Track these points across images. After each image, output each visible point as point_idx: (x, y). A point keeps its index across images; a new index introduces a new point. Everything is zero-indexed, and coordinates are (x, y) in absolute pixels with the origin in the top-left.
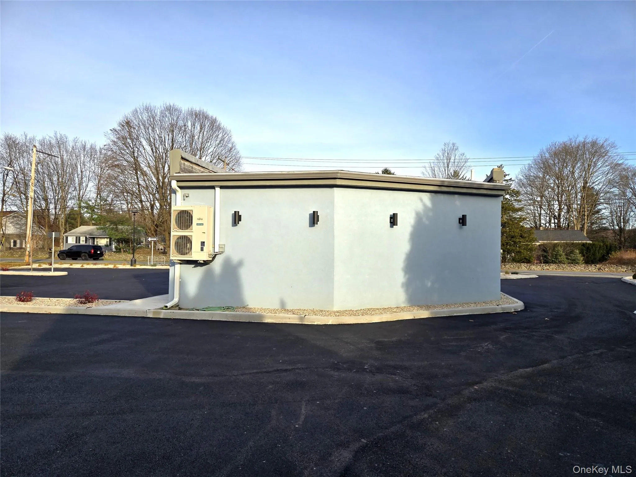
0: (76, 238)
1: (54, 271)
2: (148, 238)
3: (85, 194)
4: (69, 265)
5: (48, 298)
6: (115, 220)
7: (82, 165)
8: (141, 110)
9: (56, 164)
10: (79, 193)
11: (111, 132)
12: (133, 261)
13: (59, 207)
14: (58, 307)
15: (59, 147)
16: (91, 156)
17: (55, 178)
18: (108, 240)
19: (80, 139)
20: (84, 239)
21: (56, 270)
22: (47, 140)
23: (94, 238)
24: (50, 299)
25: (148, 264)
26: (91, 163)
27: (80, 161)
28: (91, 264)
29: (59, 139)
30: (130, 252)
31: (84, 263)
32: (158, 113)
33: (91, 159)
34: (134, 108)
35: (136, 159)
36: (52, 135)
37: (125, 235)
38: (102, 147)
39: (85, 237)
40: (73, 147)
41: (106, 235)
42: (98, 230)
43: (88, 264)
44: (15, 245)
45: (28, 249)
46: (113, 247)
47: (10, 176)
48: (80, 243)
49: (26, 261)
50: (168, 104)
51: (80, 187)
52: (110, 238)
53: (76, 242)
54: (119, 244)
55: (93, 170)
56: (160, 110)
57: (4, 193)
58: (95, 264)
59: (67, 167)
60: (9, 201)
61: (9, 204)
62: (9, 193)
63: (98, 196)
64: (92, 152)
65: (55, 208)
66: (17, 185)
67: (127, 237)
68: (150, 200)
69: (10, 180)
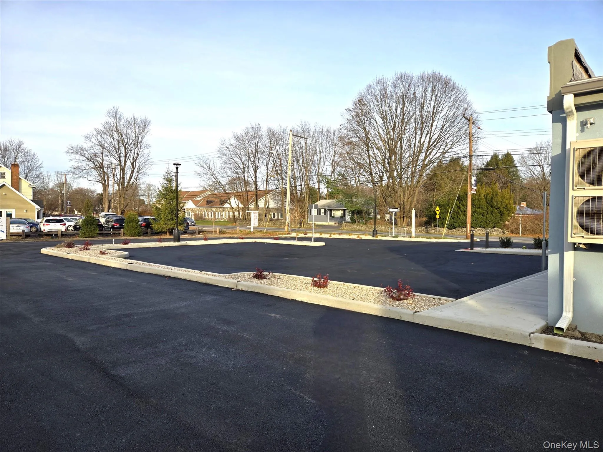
0: (318, 210)
1: (314, 241)
2: (389, 209)
3: (323, 172)
4: (319, 234)
5: (342, 283)
6: (350, 193)
7: (320, 147)
8: (375, 84)
9: (302, 148)
10: (319, 172)
11: (346, 112)
12: (375, 232)
13: (303, 183)
15: (304, 133)
16: (327, 138)
17: (301, 160)
18: (343, 212)
19: (319, 125)
20: (323, 211)
21: (317, 240)
23: (331, 210)
24: (344, 284)
25: (389, 235)
26: (327, 144)
27: (319, 144)
28: (337, 234)
29: (304, 127)
30: (363, 223)
31: (332, 233)
32: (391, 84)
33: (327, 141)
34: (368, 84)
35: (367, 133)
36: (299, 124)
37: (359, 207)
38: (335, 128)
39: (324, 209)
40: (314, 132)
41: (341, 207)
42: (336, 202)
43: (334, 234)
44: (274, 217)
45: (288, 220)
46: (348, 218)
47: (271, 162)
48: (320, 214)
49: (287, 231)
50: (399, 74)
51: (319, 166)
52: (344, 210)
53: (318, 214)
54: (353, 215)
55: (329, 151)
56: (392, 81)
57: (267, 175)
58: (340, 234)
59: (309, 149)
60: (271, 181)
61: (271, 184)
62: (271, 175)
63: (332, 173)
64: (327, 135)
65: (301, 185)
66: (275, 169)
67: (361, 209)
68: (379, 172)
69: (271, 164)
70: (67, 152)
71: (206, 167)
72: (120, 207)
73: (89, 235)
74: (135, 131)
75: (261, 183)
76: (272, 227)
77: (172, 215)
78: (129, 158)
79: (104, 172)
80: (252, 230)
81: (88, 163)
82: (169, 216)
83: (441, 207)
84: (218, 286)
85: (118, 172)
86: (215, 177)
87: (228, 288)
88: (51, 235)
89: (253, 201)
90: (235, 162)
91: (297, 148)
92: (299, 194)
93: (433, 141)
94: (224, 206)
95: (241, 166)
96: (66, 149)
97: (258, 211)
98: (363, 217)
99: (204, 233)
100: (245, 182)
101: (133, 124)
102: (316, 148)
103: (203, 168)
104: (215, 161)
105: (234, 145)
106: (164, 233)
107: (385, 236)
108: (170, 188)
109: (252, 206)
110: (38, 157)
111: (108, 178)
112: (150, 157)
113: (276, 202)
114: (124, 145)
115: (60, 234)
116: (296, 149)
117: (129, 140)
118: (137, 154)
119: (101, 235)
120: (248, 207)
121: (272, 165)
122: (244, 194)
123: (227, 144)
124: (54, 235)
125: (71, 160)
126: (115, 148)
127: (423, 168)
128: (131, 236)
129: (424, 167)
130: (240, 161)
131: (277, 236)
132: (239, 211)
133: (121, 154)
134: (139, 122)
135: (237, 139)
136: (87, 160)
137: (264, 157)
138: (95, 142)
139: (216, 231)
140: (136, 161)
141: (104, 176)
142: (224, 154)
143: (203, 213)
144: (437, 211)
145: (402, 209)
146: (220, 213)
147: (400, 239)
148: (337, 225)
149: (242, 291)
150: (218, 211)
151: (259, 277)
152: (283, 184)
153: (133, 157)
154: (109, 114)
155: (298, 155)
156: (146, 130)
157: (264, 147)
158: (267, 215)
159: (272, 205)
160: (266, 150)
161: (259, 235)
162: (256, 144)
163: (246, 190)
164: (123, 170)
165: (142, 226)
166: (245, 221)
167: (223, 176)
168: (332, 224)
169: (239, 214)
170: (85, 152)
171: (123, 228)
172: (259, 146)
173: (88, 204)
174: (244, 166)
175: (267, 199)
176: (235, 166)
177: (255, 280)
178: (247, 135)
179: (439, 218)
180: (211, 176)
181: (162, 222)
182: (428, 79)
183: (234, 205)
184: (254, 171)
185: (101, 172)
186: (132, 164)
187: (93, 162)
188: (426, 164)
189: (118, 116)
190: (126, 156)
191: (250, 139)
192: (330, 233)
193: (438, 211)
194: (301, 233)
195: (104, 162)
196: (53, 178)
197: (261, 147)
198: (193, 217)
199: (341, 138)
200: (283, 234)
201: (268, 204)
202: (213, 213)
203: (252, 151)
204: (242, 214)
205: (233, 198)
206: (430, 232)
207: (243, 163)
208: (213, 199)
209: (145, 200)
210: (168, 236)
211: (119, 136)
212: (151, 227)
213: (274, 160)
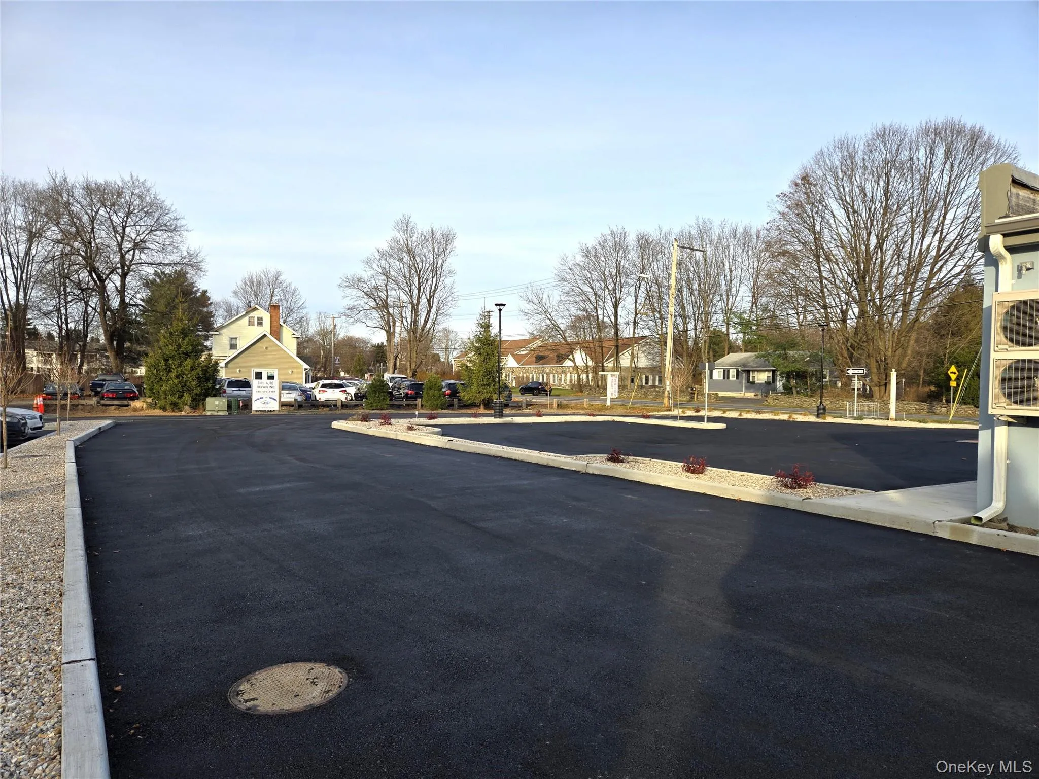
0: (724, 371)
1: (707, 422)
2: (848, 370)
3: (736, 304)
4: (722, 412)
5: (727, 470)
6: (784, 341)
7: (731, 261)
8: (831, 150)
9: (697, 263)
10: (727, 305)
11: (778, 199)
12: (821, 410)
13: (700, 324)
14: (750, 490)
15: (702, 239)
16: (744, 245)
17: (696, 286)
18: (770, 374)
19: (730, 222)
20: (735, 373)
21: (711, 420)
22: (687, 231)
23: (748, 371)
24: (729, 472)
25: (848, 416)
26: (744, 255)
27: (729, 255)
28: (753, 411)
29: (701, 227)
30: (807, 394)
31: (744, 411)
32: (862, 147)
33: (743, 250)
35: (817, 237)
36: (693, 222)
37: (798, 366)
38: (760, 227)
39: (735, 370)
40: (720, 236)
41: (769, 366)
42: (756, 358)
43: (748, 412)
44: (647, 383)
45: (668, 388)
46: (779, 385)
47: (642, 289)
48: (728, 378)
49: (666, 405)
50: (880, 126)
51: (728, 295)
52: (774, 372)
53: (724, 378)
54: (788, 381)
55: (747, 266)
56: (865, 141)
57: (636, 313)
58: (758, 412)
59: (711, 266)
60: (642, 322)
61: (641, 326)
62: (642, 311)
63: (752, 305)
64: (745, 239)
65: (696, 329)
66: (650, 301)
67: (803, 370)
68: (841, 303)
69: (642, 294)
70: (340, 286)
71: (536, 301)
72: (410, 366)
73: (377, 406)
74: (434, 251)
75: (625, 326)
76: (643, 399)
77: (489, 379)
78: (423, 291)
79: (388, 313)
80: (608, 403)
81: (366, 301)
82: (485, 380)
83: (961, 366)
84: (562, 468)
85: (408, 313)
86: (550, 317)
87: (575, 471)
88: (328, 406)
89: (611, 356)
90: (584, 293)
91: (689, 264)
92: (691, 343)
93: (947, 245)
94: (563, 365)
95: (593, 298)
96: (340, 281)
97: (618, 373)
98: (807, 384)
99: (533, 407)
100: (598, 324)
101: (430, 240)
102: (722, 262)
103: (532, 304)
104: (550, 292)
105: (582, 264)
106: (477, 406)
107: (841, 417)
108: (486, 339)
109: (609, 365)
110: (301, 293)
111: (394, 321)
112: (455, 290)
113: (651, 357)
114: (417, 273)
115: (340, 404)
116: (687, 266)
117: (424, 265)
118: (436, 285)
119: (392, 406)
120: (603, 366)
121: (644, 295)
122: (596, 344)
123: (570, 264)
124: (334, 405)
125: (345, 297)
126: (405, 277)
127: (925, 295)
128: (432, 410)
129: (928, 293)
130: (591, 290)
131: (649, 414)
132: (587, 373)
133: (414, 286)
134: (438, 235)
135: (587, 253)
136: (365, 296)
137: (631, 282)
138: (377, 269)
139: (552, 404)
140: (433, 295)
141: (388, 320)
142: (565, 280)
143: (530, 376)
144: (951, 373)
145: (882, 370)
146: (556, 375)
147: (867, 422)
148: (760, 397)
149: (593, 474)
150: (554, 372)
151: (615, 459)
152: (664, 326)
153: (430, 291)
154: (397, 227)
155: (691, 275)
156: (449, 247)
157: (631, 265)
158: (635, 380)
159: (643, 362)
160: (635, 270)
161: (620, 410)
162: (617, 261)
163: (600, 337)
164: (415, 309)
165: (445, 395)
166: (597, 389)
167: (562, 315)
168: (750, 395)
169: (588, 377)
170: (364, 285)
171: (421, 397)
172: (622, 264)
173: (359, 361)
174: (598, 298)
175: (635, 353)
176: (582, 299)
177: (610, 463)
178: (603, 247)
179: (955, 385)
180: (544, 316)
181: (474, 388)
182: (937, 132)
183: (579, 362)
184: (614, 306)
185: (384, 314)
186: (429, 301)
187: (375, 300)
188: (933, 288)
189: (409, 229)
190: (419, 289)
191: (608, 253)
192: (738, 411)
193: (955, 373)
194: (689, 409)
195: (389, 300)
196: (313, 324)
197: (626, 266)
198: (514, 382)
199: (768, 245)
200: (659, 411)
201: (636, 360)
202: (545, 375)
203: (611, 274)
204: (593, 377)
205: (578, 352)
206: (938, 411)
207: (595, 294)
208: (546, 353)
209: (441, 355)
210: (482, 411)
211: (411, 259)
212: (459, 396)
213: (648, 286)
